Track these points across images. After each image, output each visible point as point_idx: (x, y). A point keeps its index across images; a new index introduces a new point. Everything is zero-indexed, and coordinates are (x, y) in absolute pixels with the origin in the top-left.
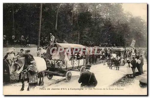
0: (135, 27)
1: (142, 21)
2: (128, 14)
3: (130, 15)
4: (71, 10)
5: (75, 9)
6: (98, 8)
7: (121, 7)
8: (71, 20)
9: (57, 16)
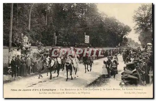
0: (110, 27)
1: (116, 21)
2: (103, 14)
3: (105, 15)
4: (45, 9)
5: (49, 8)
6: (73, 8)
7: (96, 7)
8: (45, 20)
9: (30, 15)
